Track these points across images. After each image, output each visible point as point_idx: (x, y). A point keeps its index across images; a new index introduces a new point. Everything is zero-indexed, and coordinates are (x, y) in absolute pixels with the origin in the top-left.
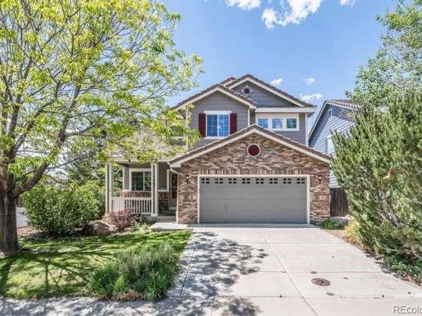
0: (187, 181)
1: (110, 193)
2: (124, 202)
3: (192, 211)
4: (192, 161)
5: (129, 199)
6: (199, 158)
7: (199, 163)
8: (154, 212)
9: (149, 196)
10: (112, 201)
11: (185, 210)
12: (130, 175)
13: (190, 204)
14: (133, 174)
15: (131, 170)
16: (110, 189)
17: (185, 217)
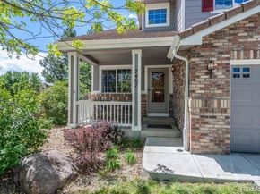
0: (210, 72)
1: (75, 95)
2: (92, 107)
3: (218, 129)
4: (218, 35)
5: (100, 103)
6: (234, 27)
7: (235, 37)
8: (136, 125)
9: (130, 99)
10: (77, 106)
11: (204, 129)
12: (100, 74)
13: (215, 117)
14: (104, 72)
15: (101, 68)
16: (75, 89)
17: (205, 141)
